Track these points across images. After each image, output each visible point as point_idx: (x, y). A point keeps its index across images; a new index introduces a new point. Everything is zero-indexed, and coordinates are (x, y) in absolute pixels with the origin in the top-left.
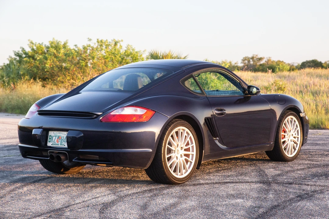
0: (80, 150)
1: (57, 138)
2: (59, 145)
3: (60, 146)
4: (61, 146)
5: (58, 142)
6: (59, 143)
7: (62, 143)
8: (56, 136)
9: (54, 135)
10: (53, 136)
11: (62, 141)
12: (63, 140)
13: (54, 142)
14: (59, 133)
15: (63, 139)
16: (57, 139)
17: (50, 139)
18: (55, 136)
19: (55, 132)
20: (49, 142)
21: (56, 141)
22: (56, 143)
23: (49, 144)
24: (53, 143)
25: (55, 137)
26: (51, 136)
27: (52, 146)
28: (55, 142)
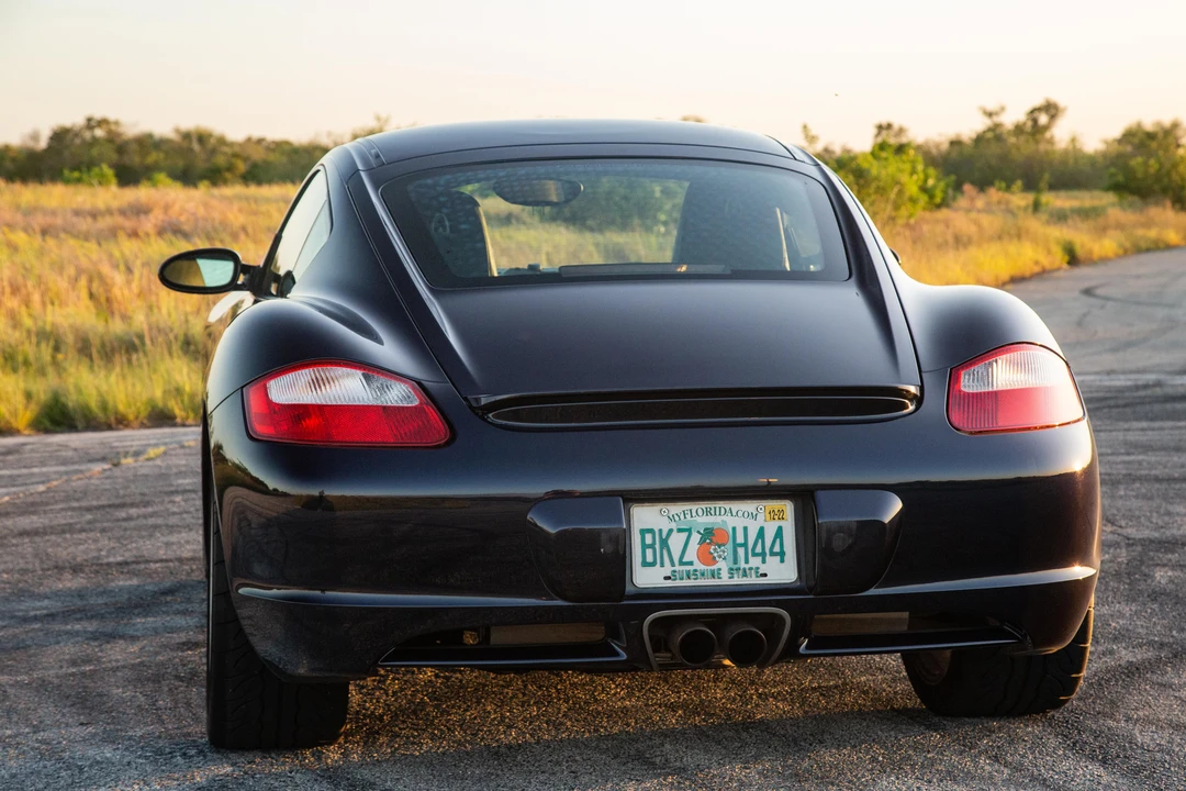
0: (873, 591)
1: (696, 538)
2: (725, 574)
3: (725, 580)
4: (738, 580)
5: (714, 561)
6: (723, 565)
7: (742, 565)
8: (689, 530)
9: (674, 526)
10: (671, 531)
11: (741, 551)
12: (745, 545)
13: (682, 563)
14: (708, 512)
15: (740, 540)
16: (702, 542)
17: (652, 546)
18: (680, 530)
19: (676, 509)
20: (645, 564)
21: (691, 555)
22: (699, 566)
23: (646, 576)
24: (677, 568)
25: (685, 535)
26: (651, 531)
27: (669, 583)
28: (691, 563)
